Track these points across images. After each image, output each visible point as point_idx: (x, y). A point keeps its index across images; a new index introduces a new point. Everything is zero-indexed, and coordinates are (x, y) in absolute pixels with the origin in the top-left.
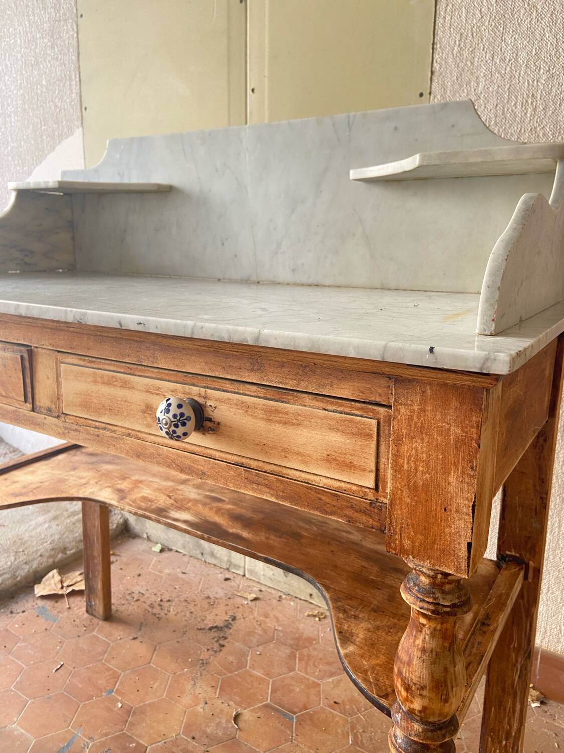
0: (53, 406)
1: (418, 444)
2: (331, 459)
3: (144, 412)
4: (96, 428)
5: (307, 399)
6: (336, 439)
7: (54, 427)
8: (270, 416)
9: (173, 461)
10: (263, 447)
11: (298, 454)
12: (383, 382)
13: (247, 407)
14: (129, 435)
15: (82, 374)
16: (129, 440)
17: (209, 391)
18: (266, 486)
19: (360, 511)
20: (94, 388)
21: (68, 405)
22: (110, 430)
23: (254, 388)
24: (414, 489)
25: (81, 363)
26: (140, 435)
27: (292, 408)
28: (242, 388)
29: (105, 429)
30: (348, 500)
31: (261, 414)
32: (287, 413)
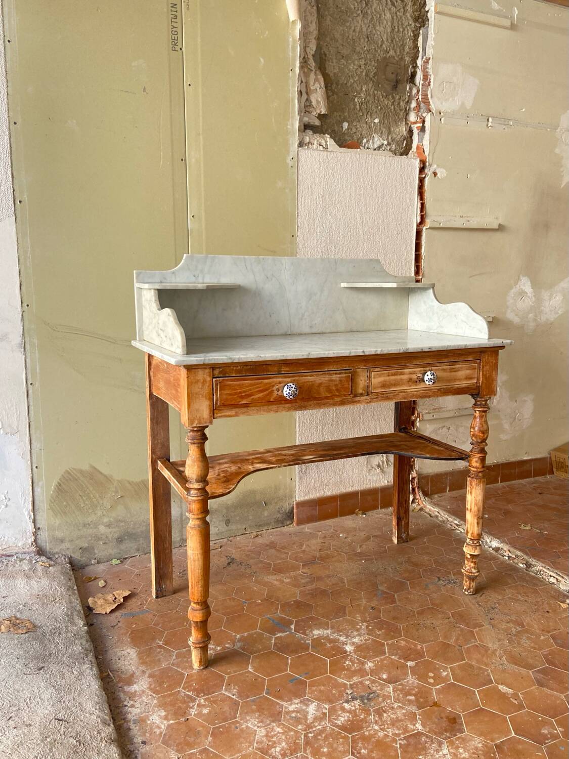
0: (364, 392)
1: (487, 367)
2: (469, 378)
3: (408, 381)
4: (387, 394)
5: (461, 363)
6: (468, 372)
7: (364, 401)
8: (452, 370)
9: (419, 396)
10: (449, 381)
11: (459, 379)
12: (479, 353)
13: (444, 370)
14: (401, 392)
15: (383, 374)
16: (401, 394)
17: (433, 368)
18: (450, 392)
19: (474, 389)
20: (387, 378)
21: (374, 388)
22: (392, 393)
23: (446, 363)
24: (486, 379)
25: (382, 370)
26: (405, 391)
27: (456, 366)
28: (442, 364)
29: (390, 393)
30: (471, 387)
31: (448, 370)
32: (456, 368)
